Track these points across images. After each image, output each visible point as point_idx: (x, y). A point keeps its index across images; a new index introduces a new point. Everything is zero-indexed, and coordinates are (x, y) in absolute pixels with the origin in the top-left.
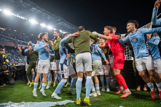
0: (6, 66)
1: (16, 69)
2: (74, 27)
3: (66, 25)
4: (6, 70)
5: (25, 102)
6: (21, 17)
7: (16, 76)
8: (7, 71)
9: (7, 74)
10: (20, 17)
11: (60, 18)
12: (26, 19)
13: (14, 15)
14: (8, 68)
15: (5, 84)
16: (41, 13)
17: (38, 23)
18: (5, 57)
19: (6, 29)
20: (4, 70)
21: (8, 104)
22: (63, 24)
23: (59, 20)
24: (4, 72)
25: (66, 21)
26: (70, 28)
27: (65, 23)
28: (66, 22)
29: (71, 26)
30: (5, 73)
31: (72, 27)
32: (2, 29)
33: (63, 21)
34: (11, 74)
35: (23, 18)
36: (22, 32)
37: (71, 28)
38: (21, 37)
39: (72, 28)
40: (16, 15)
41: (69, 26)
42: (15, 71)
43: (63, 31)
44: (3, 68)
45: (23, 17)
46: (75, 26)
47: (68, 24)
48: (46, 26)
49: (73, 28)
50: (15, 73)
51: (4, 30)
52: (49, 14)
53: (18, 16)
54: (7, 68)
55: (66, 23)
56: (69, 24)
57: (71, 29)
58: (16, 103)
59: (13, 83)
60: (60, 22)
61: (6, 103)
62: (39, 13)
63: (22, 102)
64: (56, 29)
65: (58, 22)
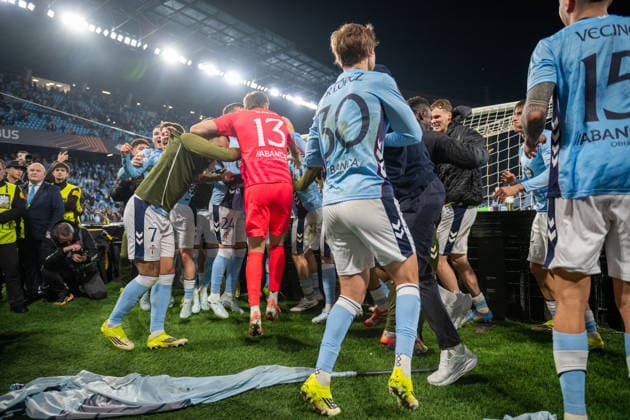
0: (72, 228)
1: (110, 238)
2: (327, 74)
3: (297, 67)
4: (73, 242)
5: (144, 374)
6: (127, 41)
7: (110, 265)
8: (77, 247)
9: (76, 257)
10: (120, 38)
11: (276, 40)
12: (145, 47)
13: (99, 30)
14: (80, 235)
15: (72, 297)
16: (201, 22)
17: (190, 63)
18: (74, 193)
19: (72, 87)
20: (66, 244)
21: (78, 379)
22: (285, 61)
23: (270, 47)
24: (66, 249)
25: (297, 49)
26: (314, 80)
27: (291, 57)
28: (295, 53)
29: (316, 69)
30: (67, 252)
31: (320, 74)
32: (59, 86)
33: (285, 51)
34: (88, 260)
35: (134, 43)
36: (131, 96)
37: (316, 77)
38: (127, 114)
39: (319, 78)
40: (106, 33)
41: (308, 70)
42: (107, 245)
43: (285, 92)
45: (132, 38)
47: (305, 63)
48: (222, 74)
49: (323, 79)
50: (106, 255)
51: (67, 89)
52: (229, 26)
53: (113, 36)
54: (76, 235)
55: (297, 59)
56: (309, 64)
57: (315, 84)
58: (107, 378)
59: (100, 292)
60: (273, 54)
61: (69, 377)
62: (193, 22)
63: (131, 376)
64: (259, 83)
65: (266, 56)
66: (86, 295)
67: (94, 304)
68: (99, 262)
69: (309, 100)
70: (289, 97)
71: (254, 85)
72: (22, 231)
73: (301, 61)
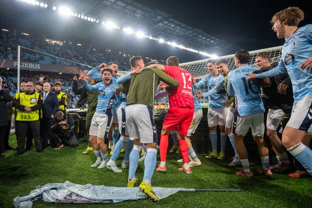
0: (63, 114)
1: (80, 117)
2: (189, 30)
3: (173, 27)
5: (93, 184)
6: (89, 19)
7: (80, 130)
8: (64, 122)
9: (64, 127)
10: (86, 18)
11: (162, 14)
12: (97, 21)
13: (76, 15)
14: (66, 116)
15: (62, 146)
16: (124, 7)
17: (119, 28)
18: (64, 96)
19: (64, 43)
21: (64, 185)
22: (166, 25)
23: (159, 18)
24: (60, 123)
25: (173, 18)
26: (182, 33)
27: (170, 22)
28: (172, 20)
29: (183, 27)
30: (60, 125)
31: (186, 30)
32: (58, 42)
33: (167, 19)
34: (70, 129)
35: (92, 20)
36: (91, 46)
37: (183, 32)
38: (89, 55)
39: (185, 32)
40: (79, 16)
41: (179, 28)
42: (78, 121)
43: (166, 41)
44: (58, 118)
45: (91, 17)
46: (190, 28)
47: (177, 25)
48: (135, 33)
49: (187, 33)
50: (78, 127)
51: (61, 44)
52: (138, 8)
53: (83, 17)
54: (64, 116)
55: (173, 23)
56: (179, 26)
57: (183, 35)
58: (77, 185)
59: (75, 144)
60: (161, 21)
61: (61, 184)
62: (120, 7)
63: (88, 185)
64: (153, 36)
65: (156, 23)
66: (68, 145)
67: (73, 149)
68: (75, 130)
69: (180, 44)
70: (169, 43)
71: (151, 38)
72: (42, 115)
73: (175, 24)
